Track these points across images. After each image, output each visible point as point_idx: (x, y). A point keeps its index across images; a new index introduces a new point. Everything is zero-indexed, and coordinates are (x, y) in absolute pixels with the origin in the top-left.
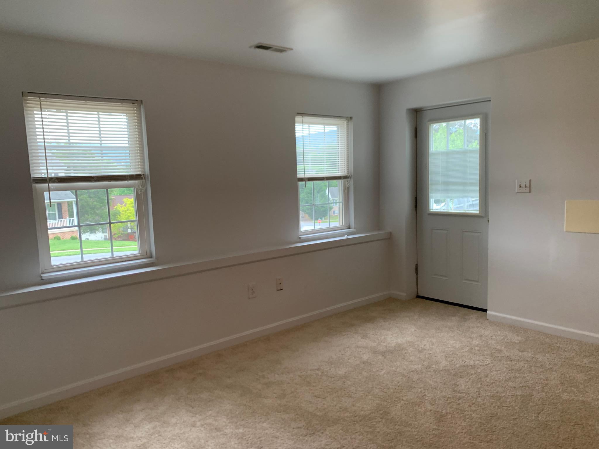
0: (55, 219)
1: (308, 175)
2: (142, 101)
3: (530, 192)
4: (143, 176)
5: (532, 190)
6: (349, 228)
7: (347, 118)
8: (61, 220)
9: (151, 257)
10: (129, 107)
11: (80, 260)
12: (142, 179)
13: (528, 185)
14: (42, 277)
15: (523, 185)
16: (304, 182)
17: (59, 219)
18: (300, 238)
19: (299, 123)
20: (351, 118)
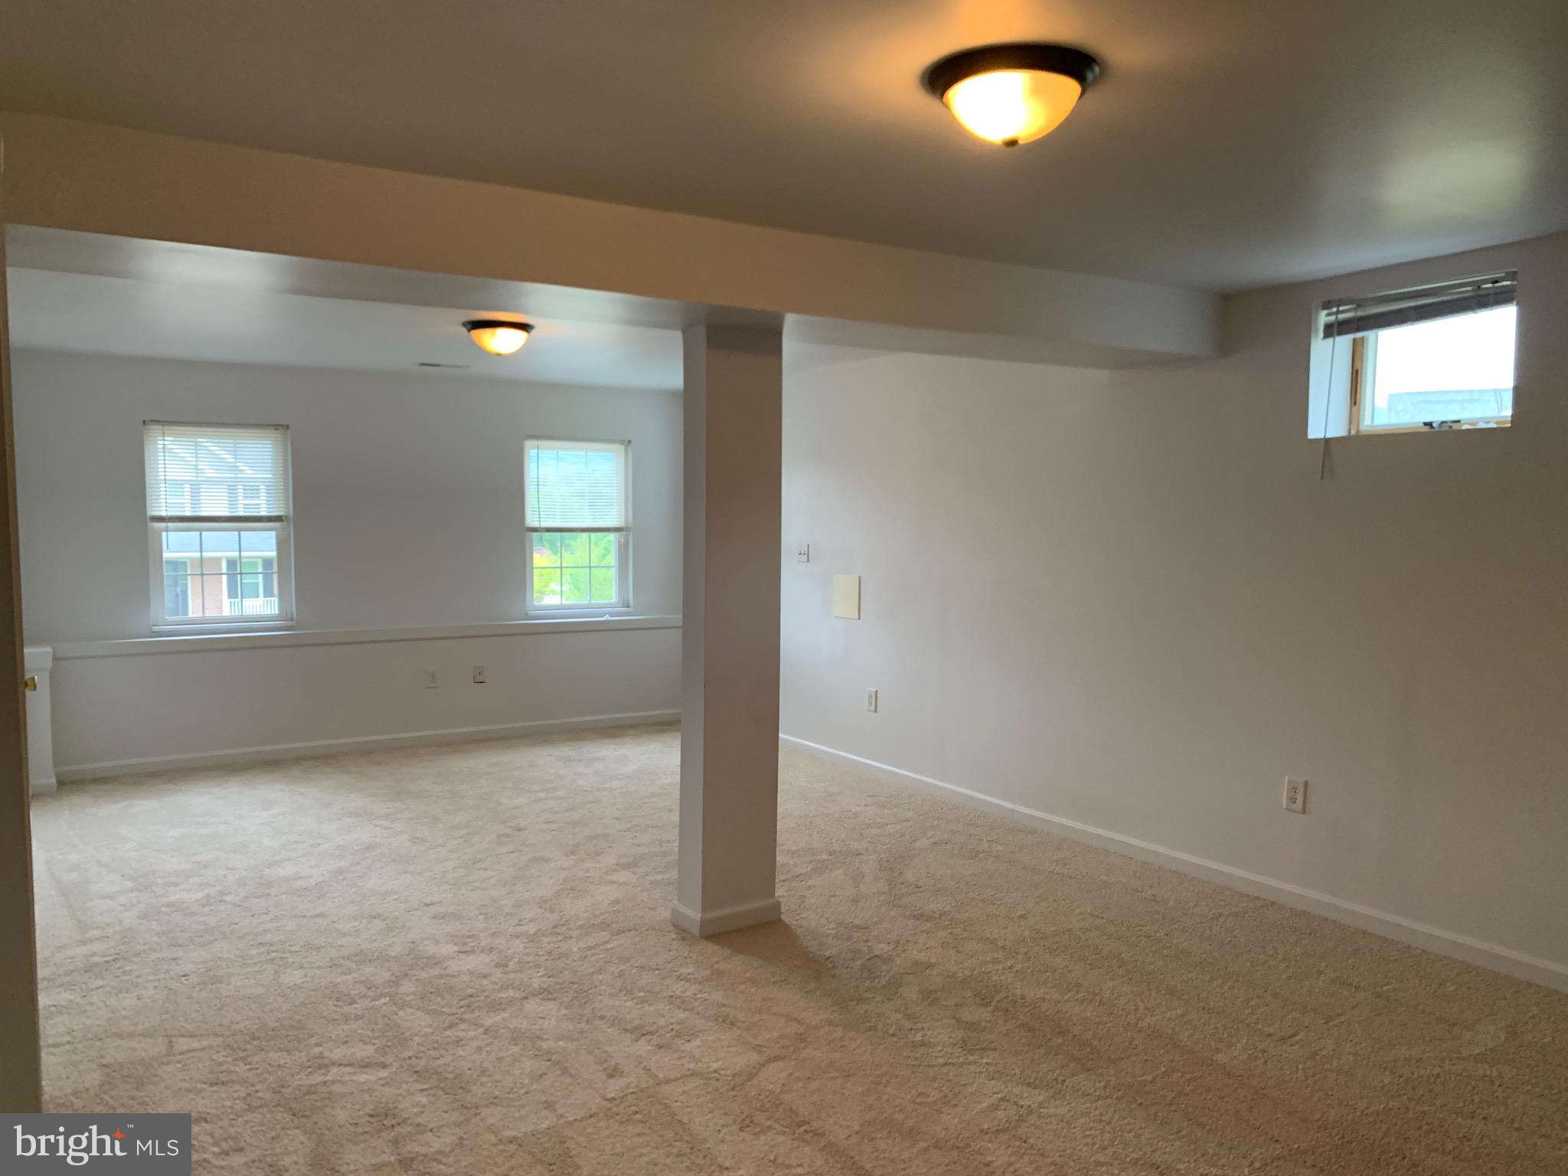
0: (258, 597)
1: (545, 524)
2: (288, 427)
3: (808, 561)
4: (284, 518)
5: (810, 559)
6: (628, 607)
7: (621, 442)
8: (269, 599)
9: (293, 620)
10: (272, 433)
11: (201, 616)
12: (283, 521)
13: (806, 552)
14: (151, 629)
15: (803, 552)
16: (538, 534)
17: (264, 597)
18: (527, 614)
19: (533, 448)
20: (629, 442)
